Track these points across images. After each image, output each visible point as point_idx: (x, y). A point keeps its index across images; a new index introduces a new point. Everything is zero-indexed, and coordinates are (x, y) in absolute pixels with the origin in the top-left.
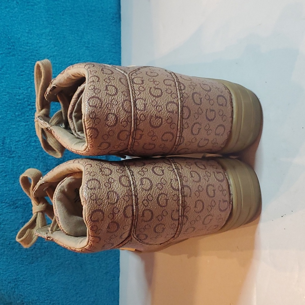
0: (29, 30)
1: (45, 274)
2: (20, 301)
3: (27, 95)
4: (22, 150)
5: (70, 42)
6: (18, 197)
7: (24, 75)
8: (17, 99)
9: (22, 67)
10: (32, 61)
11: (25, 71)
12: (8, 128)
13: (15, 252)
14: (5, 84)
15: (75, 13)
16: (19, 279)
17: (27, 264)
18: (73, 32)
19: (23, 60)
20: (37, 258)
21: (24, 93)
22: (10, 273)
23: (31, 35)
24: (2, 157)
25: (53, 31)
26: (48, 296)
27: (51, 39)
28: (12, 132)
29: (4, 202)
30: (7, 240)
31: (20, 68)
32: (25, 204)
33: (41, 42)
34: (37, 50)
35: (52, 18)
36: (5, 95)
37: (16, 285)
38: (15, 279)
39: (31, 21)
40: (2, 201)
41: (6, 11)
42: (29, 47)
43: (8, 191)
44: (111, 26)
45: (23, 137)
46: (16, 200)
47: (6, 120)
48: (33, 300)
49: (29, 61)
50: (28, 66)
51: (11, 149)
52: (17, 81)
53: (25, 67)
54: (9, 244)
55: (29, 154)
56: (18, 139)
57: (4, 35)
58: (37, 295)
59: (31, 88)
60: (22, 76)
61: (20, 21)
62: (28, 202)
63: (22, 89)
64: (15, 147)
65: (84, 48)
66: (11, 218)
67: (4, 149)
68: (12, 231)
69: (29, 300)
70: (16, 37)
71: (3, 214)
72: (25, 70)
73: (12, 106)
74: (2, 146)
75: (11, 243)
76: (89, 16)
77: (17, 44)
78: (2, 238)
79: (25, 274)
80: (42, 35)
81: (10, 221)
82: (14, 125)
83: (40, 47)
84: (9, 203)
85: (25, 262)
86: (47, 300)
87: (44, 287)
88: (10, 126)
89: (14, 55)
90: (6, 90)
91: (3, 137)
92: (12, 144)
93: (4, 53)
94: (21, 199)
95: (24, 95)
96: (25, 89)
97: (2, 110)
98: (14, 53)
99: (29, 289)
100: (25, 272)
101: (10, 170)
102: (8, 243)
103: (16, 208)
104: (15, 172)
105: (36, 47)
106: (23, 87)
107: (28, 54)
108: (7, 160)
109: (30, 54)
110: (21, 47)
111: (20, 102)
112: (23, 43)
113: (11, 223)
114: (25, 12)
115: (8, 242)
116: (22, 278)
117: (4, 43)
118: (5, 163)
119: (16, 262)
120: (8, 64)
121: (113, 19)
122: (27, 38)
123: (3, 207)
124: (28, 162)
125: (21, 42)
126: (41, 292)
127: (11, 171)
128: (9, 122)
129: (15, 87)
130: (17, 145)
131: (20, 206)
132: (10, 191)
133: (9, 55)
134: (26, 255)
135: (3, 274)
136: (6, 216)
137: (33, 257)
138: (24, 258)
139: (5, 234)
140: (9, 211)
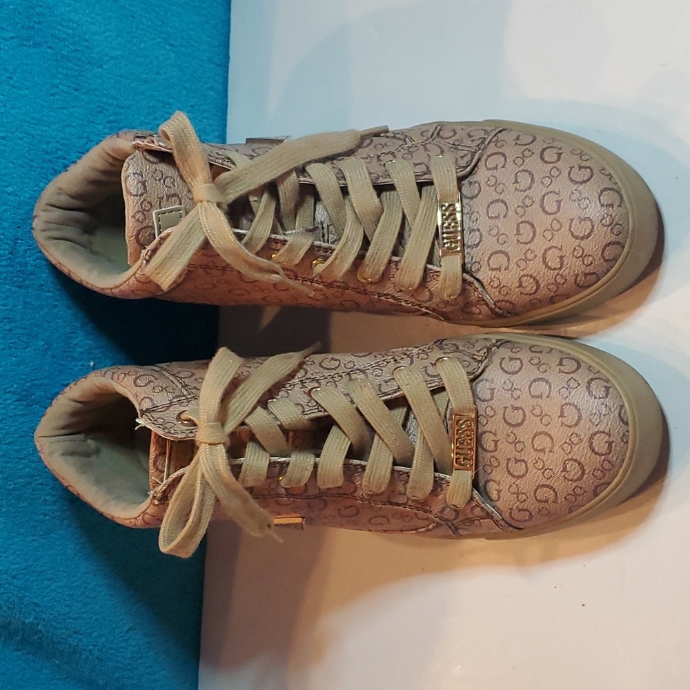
2: (32, 619)
7: (57, 94)
8: (43, 150)
9: (55, 77)
10: (75, 64)
17: (42, 535)
19: (57, 60)
24: (5, 284)
27: (110, 18)
29: (9, 392)
34: (86, 40)
36: (21, 139)
40: (6, 388)
42: (71, 31)
46: (32, 386)
50: (67, 75)
51: (27, 267)
53: (59, 76)
54: (13, 489)
60: (52, 97)
63: (53, 127)
65: (168, 47)
67: (12, 266)
71: (5, 420)
72: (60, 83)
74: (9, 259)
75: (17, 486)
81: (20, 437)
84: (18, 394)
85: (38, 529)
89: (36, 45)
90: (22, 127)
91: (13, 238)
93: (16, 37)
95: (58, 142)
96: (60, 128)
97: (15, 175)
98: (38, 40)
99: (52, 590)
100: (40, 553)
101: (18, 318)
102: (11, 487)
105: (86, 33)
106: (54, 123)
107: (68, 46)
108: (15, 292)
111: (48, 157)
112: (59, 20)
115: (10, 485)
119: (21, 531)
123: (9, 402)
125: (57, 16)
129: (39, 120)
132: (19, 364)
133: (28, 44)
134: (42, 514)
137: (53, 518)
138: (37, 521)
139: (8, 465)
140: (19, 413)
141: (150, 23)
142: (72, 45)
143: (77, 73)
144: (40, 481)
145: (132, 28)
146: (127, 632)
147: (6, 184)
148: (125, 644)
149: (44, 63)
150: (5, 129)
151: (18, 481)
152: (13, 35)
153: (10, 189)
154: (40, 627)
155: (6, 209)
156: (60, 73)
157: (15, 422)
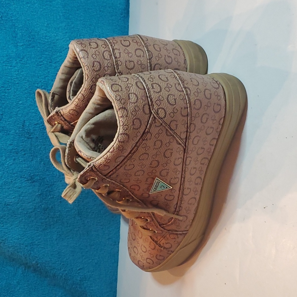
0: (48, 24)
1: (56, 240)
2: (35, 262)
3: (45, 84)
4: (40, 132)
5: (82, 35)
6: (35, 173)
7: (42, 65)
8: (36, 86)
9: (41, 58)
10: (49, 53)
11: (43, 62)
12: (28, 113)
13: (32, 220)
14: (26, 73)
15: (88, 9)
16: (35, 243)
17: (41, 231)
18: (86, 26)
19: (42, 52)
20: (50, 226)
21: (42, 82)
22: (27, 238)
23: (49, 28)
24: (22, 137)
25: (68, 25)
26: (59, 258)
27: (66, 33)
28: (31, 116)
29: (23, 177)
30: (25, 209)
31: (39, 59)
32: (41, 179)
33: (58, 35)
34: (54, 43)
35: (68, 13)
36: (26, 83)
37: (32, 248)
38: (31, 243)
39: (49, 16)
40: (22, 176)
41: (28, 6)
42: (47, 40)
43: (27, 167)
44: (120, 21)
45: (40, 121)
46: (34, 175)
47: (26, 105)
48: (46, 261)
49: (47, 53)
50: (46, 57)
51: (30, 131)
52: (36, 70)
53: (43, 58)
54: (27, 213)
55: (45, 136)
56: (36, 122)
57: (26, 28)
58: (50, 257)
59: (48, 76)
60: (40, 66)
61: (40, 15)
62: (44, 177)
63: (40, 77)
64: (33, 129)
66: (28, 191)
67: (24, 131)
68: (30, 202)
69: (43, 261)
70: (36, 30)
71: (21, 188)
72: (43, 60)
73: (31, 93)
74: (22, 128)
75: (28, 212)
76: (100, 11)
77: (37, 36)
78: (21, 208)
79: (40, 239)
80: (59, 28)
81: (28, 194)
82: (33, 110)
83: (57, 40)
84: (27, 178)
85: (39, 228)
86: (58, 261)
87: (55, 250)
88: (29, 111)
89: (33, 47)
90: (26, 78)
91: (23, 120)
92: (31, 127)
93: (25, 45)
94: (38, 175)
95: (42, 83)
96: (43, 78)
97: (23, 97)
98: (33, 45)
99: (43, 252)
100: (40, 238)
101: (28, 150)
102: (26, 212)
103: (33, 183)
104: (33, 152)
105: (54, 40)
106: (41, 76)
107: (46, 46)
108: (26, 140)
109: (48, 46)
110: (40, 40)
112: (41, 36)
113: (29, 195)
114: (44, 7)
115: (25, 212)
116: (37, 242)
117: (25, 36)
118: (24, 143)
119: (31, 229)
120: (29, 55)
121: (122, 14)
122: (45, 32)
123: (22, 181)
124: (44, 143)
125: (40, 35)
126: (52, 254)
127: (30, 150)
128: (29, 107)
129: (34, 75)
130: (35, 127)
131: (37, 181)
132: (28, 167)
133: (29, 47)
135: (20, 238)
136: (25, 189)
137: (46, 225)
138: (38, 225)
139: (23, 204)
140: (27, 185)
141: (87, 32)
142: (47, 45)
143: (50, 56)
144: (38, 211)
145: (77, 35)
146: (79, 270)
147: (18, 100)
148: (77, 275)
149: (36, 54)
150: (18, 80)
151: (29, 210)
152: (22, 44)
153: (21, 102)
154: (39, 265)
155: (19, 110)
156: (43, 57)
157: (26, 188)
